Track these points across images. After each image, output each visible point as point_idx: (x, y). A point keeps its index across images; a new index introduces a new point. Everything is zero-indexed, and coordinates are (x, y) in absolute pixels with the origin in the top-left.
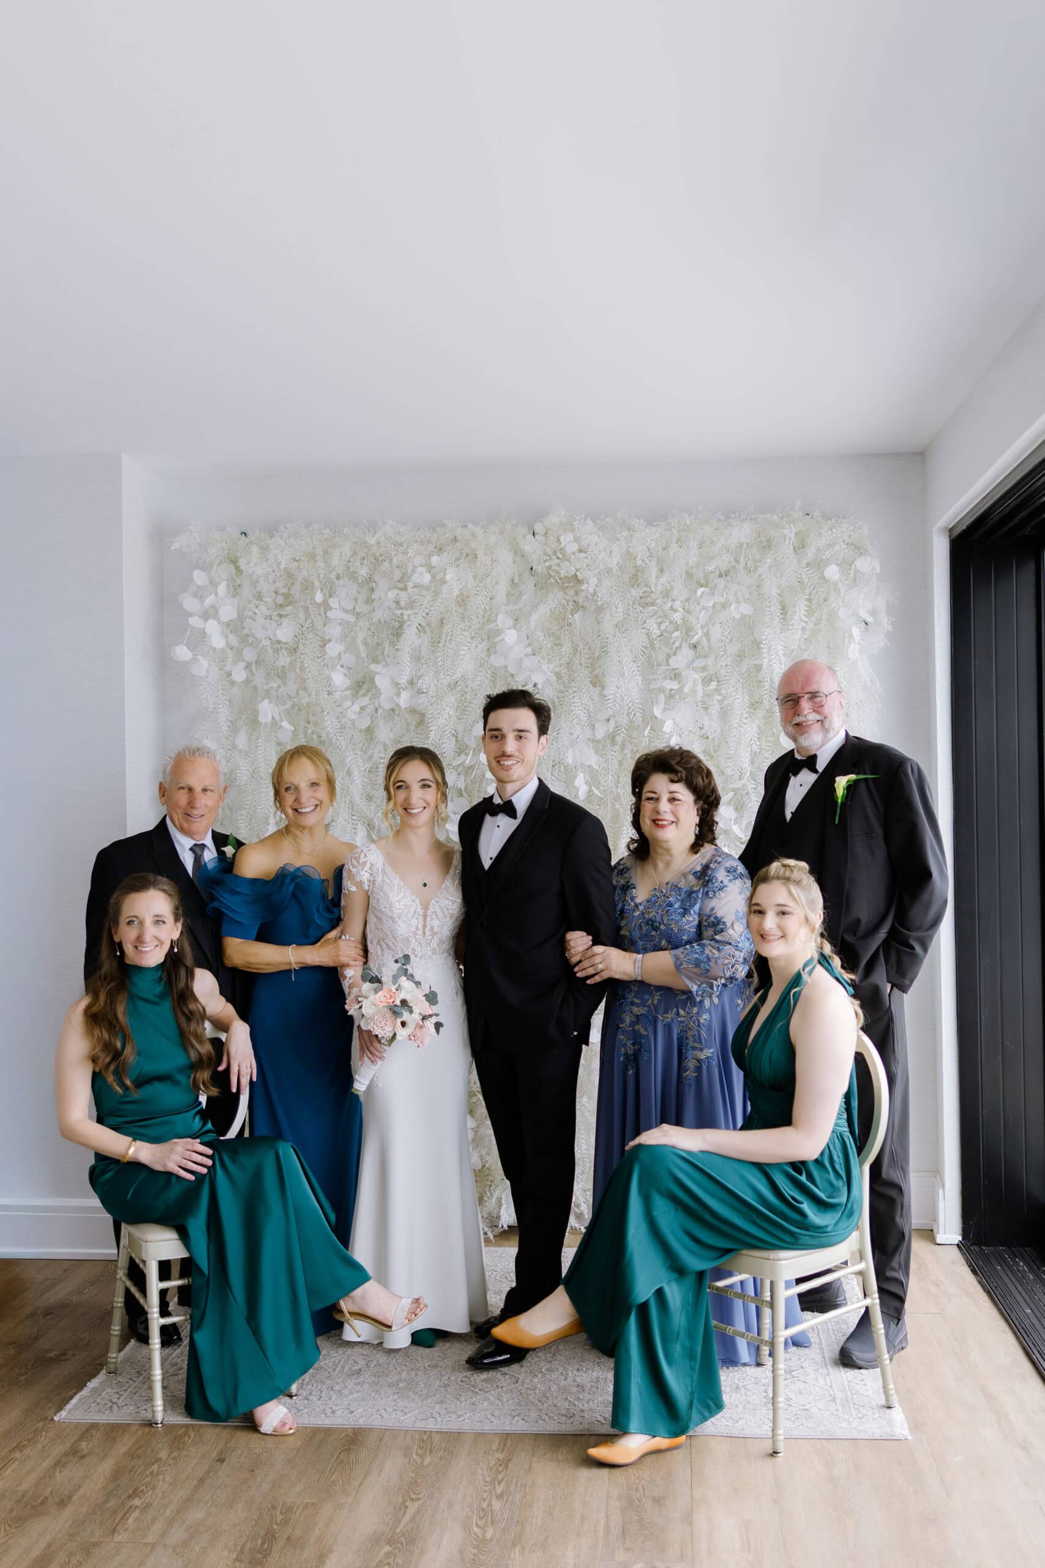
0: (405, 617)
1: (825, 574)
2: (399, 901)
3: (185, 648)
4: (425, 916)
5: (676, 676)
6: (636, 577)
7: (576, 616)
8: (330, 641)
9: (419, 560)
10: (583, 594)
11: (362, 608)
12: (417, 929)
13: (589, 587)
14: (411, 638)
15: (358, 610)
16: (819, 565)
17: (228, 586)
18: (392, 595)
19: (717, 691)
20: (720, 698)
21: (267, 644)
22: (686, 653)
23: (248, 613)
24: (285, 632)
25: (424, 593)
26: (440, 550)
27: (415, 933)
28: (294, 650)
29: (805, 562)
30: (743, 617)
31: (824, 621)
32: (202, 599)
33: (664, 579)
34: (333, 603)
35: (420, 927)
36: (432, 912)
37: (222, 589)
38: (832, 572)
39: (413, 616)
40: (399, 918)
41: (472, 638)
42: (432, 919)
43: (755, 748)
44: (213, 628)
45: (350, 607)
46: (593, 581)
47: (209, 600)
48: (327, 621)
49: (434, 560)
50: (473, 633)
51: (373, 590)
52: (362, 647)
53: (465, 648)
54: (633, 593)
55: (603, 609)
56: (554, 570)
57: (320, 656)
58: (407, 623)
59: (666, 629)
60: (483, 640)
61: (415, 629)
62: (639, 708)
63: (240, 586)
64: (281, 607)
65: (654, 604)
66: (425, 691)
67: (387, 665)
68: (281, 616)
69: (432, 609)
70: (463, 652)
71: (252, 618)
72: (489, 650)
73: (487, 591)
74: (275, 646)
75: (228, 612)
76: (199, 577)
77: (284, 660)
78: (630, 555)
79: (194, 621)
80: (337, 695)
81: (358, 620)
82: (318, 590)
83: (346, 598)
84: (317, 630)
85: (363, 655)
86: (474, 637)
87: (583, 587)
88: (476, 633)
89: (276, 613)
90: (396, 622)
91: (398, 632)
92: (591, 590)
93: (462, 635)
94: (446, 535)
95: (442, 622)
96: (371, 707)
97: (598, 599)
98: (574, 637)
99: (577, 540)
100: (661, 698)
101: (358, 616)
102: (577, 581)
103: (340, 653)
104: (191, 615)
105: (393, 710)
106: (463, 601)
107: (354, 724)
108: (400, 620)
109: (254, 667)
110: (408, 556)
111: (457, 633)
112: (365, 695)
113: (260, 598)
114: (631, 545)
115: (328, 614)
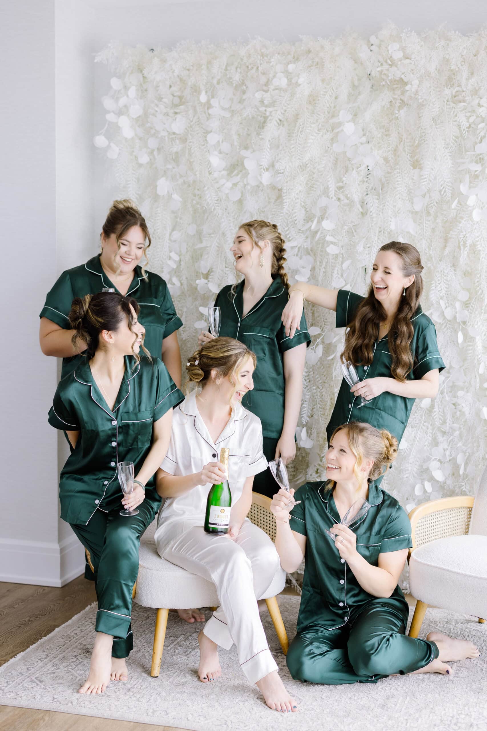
0: (268, 114)
3: (103, 137)
5: (480, 160)
6: (451, 80)
7: (402, 111)
8: (211, 132)
9: (279, 68)
10: (407, 94)
13: (410, 88)
14: (272, 130)
15: (233, 108)
17: (138, 90)
18: (258, 95)
21: (165, 135)
23: (151, 111)
24: (178, 125)
25: (282, 94)
26: (296, 59)
28: (184, 140)
32: (117, 100)
33: (472, 80)
34: (214, 102)
37: (132, 92)
39: (274, 112)
41: (319, 130)
44: (124, 122)
45: (227, 106)
46: (416, 82)
47: (123, 101)
48: (209, 117)
49: (291, 67)
50: (320, 126)
51: (244, 92)
52: (235, 137)
53: (313, 137)
54: (448, 92)
55: (423, 106)
56: (385, 74)
57: (203, 144)
58: (270, 118)
59: (474, 121)
60: (328, 131)
61: (275, 123)
62: (449, 186)
63: (146, 90)
64: (176, 106)
65: (464, 101)
66: (282, 171)
67: (254, 151)
68: (176, 113)
69: (289, 106)
70: (312, 141)
71: (154, 115)
72: (332, 139)
73: (332, 92)
74: (171, 137)
75: (136, 110)
76: (115, 83)
77: (177, 147)
78: (446, 61)
79: (110, 117)
80: (216, 175)
81: (232, 116)
82: (203, 93)
83: (224, 98)
84: (202, 124)
85: (236, 143)
86: (321, 129)
87: (408, 88)
88: (323, 126)
89: (172, 111)
90: (261, 117)
91: (262, 125)
92: (414, 90)
93: (311, 127)
94: (302, 48)
95: (297, 117)
96: (241, 184)
97: (419, 97)
98: (400, 129)
99: (403, 49)
100: (467, 178)
101: (233, 113)
102: (402, 83)
103: (219, 142)
104: (108, 112)
105: (258, 186)
106: (313, 100)
107: (228, 197)
108: (264, 115)
109: (155, 153)
110: (271, 64)
111: (307, 125)
112: (237, 175)
113: (160, 99)
114: (447, 52)
115: (210, 111)
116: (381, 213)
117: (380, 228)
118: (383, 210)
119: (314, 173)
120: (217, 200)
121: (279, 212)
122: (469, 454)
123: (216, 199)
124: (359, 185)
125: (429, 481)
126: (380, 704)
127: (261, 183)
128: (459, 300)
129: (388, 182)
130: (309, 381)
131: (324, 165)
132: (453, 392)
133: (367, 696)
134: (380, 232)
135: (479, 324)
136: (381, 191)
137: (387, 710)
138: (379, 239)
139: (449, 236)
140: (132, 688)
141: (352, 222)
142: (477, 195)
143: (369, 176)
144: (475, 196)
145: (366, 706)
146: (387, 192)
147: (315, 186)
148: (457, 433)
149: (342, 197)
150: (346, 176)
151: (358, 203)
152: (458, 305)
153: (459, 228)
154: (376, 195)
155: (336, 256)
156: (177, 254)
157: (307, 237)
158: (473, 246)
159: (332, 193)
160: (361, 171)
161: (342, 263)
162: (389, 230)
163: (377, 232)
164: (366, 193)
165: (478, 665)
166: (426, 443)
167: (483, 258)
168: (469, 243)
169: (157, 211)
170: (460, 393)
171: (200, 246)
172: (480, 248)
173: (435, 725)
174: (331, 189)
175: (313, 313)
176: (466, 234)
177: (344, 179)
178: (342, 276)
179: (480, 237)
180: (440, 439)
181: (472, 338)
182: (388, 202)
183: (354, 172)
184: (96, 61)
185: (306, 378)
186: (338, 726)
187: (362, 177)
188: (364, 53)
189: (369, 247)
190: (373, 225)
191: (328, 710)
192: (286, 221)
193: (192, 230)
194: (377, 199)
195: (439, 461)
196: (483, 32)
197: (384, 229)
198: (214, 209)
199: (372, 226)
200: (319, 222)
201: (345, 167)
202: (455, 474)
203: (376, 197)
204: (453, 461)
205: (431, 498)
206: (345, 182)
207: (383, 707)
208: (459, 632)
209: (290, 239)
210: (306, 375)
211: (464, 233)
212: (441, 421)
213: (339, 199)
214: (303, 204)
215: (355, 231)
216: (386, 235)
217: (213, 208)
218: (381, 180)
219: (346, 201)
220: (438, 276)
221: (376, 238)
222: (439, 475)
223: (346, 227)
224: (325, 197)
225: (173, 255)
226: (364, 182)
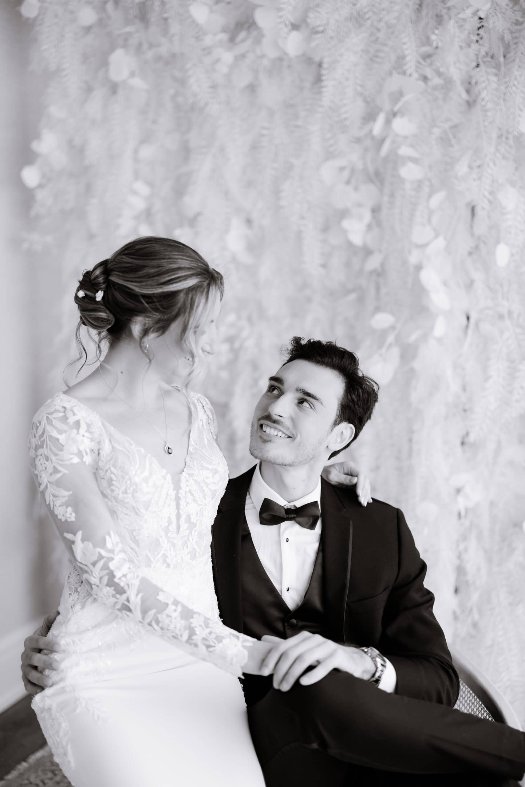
2: (146, 480)
4: (178, 499)
12: (170, 522)
27: (166, 530)
35: (174, 519)
36: (186, 492)
40: (147, 509)
42: (188, 503)
96: (251, 56)
105: (280, 59)
116: (501, 102)
117: (500, 129)
118: (505, 94)
119: (379, 30)
121: (317, 105)
123: (208, 85)
124: (461, 48)
127: (286, 54)
129: (516, 40)
131: (396, 14)
134: (500, 137)
136: (502, 59)
138: (497, 150)
141: (448, 120)
143: (481, 32)
146: (514, 60)
147: (381, 54)
149: (429, 72)
150: (437, 32)
151: (458, 83)
154: (494, 68)
155: (419, 185)
156: (148, 184)
157: (366, 150)
159: (410, 65)
160: (464, 20)
161: (430, 196)
162: (516, 133)
163: (494, 135)
164: (475, 64)
169: (114, 109)
171: (185, 169)
174: (408, 58)
175: (378, 289)
177: (433, 37)
178: (429, 220)
182: (516, 79)
183: (452, 22)
187: (466, 32)
189: (479, 167)
190: (486, 123)
192: (329, 122)
193: (172, 142)
194: (496, 75)
197: (508, 132)
198: (207, 103)
199: (485, 126)
200: (388, 122)
201: (437, 16)
203: (494, 71)
206: (434, 44)
209: (335, 153)
213: (425, 79)
214: (359, 88)
215: (455, 137)
216: (511, 142)
217: (204, 101)
218: (502, 39)
219: (437, 81)
221: (492, 150)
223: (437, 131)
224: (399, 73)
225: (139, 186)
226: (471, 41)
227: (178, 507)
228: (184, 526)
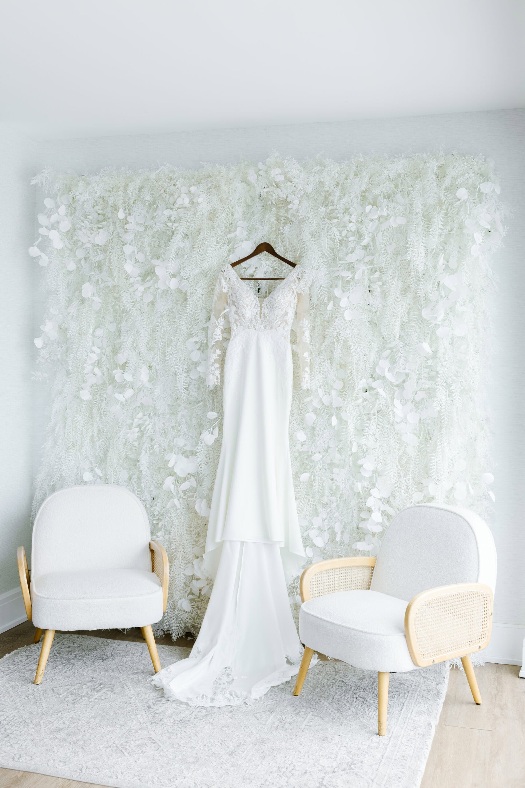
0: (174, 228)
1: (457, 194)
3: (36, 248)
4: (261, 307)
5: (351, 268)
6: (326, 200)
7: (286, 228)
8: (126, 244)
9: (184, 189)
10: (291, 211)
11: (150, 223)
13: (293, 207)
14: (177, 242)
15: (147, 224)
16: (452, 188)
17: (67, 209)
18: (167, 213)
19: (379, 279)
20: (380, 283)
21: (89, 246)
22: (359, 253)
23: (78, 226)
24: (101, 238)
25: (186, 212)
26: (198, 183)
28: (105, 250)
29: (444, 186)
30: (400, 226)
31: (455, 229)
32: (49, 217)
33: (344, 200)
34: (130, 219)
37: (62, 210)
38: (462, 193)
39: (179, 227)
41: (217, 243)
43: (405, 320)
44: (54, 235)
45: (142, 222)
46: (296, 202)
47: (54, 218)
48: (126, 231)
49: (193, 189)
50: (218, 239)
51: (155, 210)
52: (148, 249)
53: (212, 249)
54: (322, 210)
55: (304, 221)
56: (270, 195)
57: (120, 254)
58: (175, 232)
59: (346, 235)
60: (225, 244)
61: (180, 236)
62: (326, 291)
63: (75, 209)
64: (99, 221)
65: (337, 218)
66: (186, 277)
67: (164, 260)
68: (99, 228)
69: (192, 222)
70: (210, 252)
71: (80, 229)
72: (229, 251)
73: (229, 210)
74: (95, 248)
75: (65, 225)
76: (48, 203)
77: (100, 257)
78: (321, 184)
79: (42, 231)
80: (132, 280)
81: (146, 230)
82: (121, 211)
83: (138, 216)
84: (120, 237)
85: (148, 254)
86: (219, 242)
87: (290, 206)
88: (221, 239)
89: (96, 226)
90: (169, 231)
91: (170, 238)
92: (294, 209)
93: (210, 240)
94: (204, 173)
95: (199, 231)
96: (153, 288)
97: (299, 215)
98: (285, 242)
99: (285, 174)
100: (340, 283)
101: (146, 228)
102: (286, 202)
103: (134, 252)
104: (42, 227)
105: (167, 290)
106: (212, 216)
107: (142, 300)
108: (171, 230)
109: (83, 262)
110: (177, 187)
111: (207, 238)
112: (149, 281)
113: (86, 216)
114: (322, 176)
115: (127, 226)
120: (133, 302)
121: (185, 312)
122: (345, 523)
123: (131, 301)
125: (311, 547)
126: (230, 751)
127: (169, 288)
128: (335, 389)
130: (210, 459)
132: (331, 469)
133: (221, 744)
135: (351, 409)
137: (234, 757)
139: (326, 333)
140: (11, 734)
142: (348, 298)
144: (346, 299)
145: (216, 753)
148: (334, 505)
152: (334, 393)
153: (334, 326)
156: (99, 348)
158: (346, 341)
165: (332, 714)
166: (308, 513)
167: (353, 352)
168: (342, 338)
169: (83, 311)
170: (336, 470)
171: (119, 341)
172: (351, 344)
173: (271, 772)
176: (339, 332)
179: (351, 334)
180: (320, 509)
181: (345, 421)
184: (31, 184)
185: (207, 456)
186: (183, 772)
188: (252, 178)
191: (180, 757)
192: (190, 320)
193: (112, 328)
195: (319, 528)
196: (353, 160)
198: (130, 310)
202: (332, 540)
204: (331, 529)
205: (313, 562)
207: (231, 754)
208: (326, 682)
209: (193, 335)
210: (207, 453)
211: (338, 331)
212: (320, 495)
214: (204, 305)
217: (129, 308)
220: (316, 368)
222: (319, 542)
225: (95, 349)
227: (261, 309)
228: (262, 316)
